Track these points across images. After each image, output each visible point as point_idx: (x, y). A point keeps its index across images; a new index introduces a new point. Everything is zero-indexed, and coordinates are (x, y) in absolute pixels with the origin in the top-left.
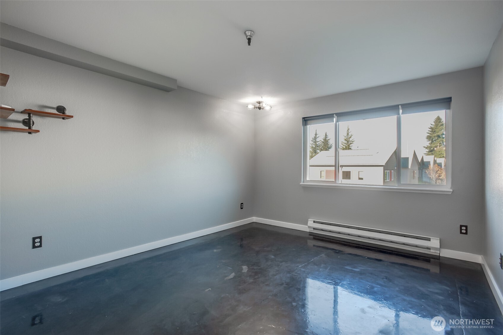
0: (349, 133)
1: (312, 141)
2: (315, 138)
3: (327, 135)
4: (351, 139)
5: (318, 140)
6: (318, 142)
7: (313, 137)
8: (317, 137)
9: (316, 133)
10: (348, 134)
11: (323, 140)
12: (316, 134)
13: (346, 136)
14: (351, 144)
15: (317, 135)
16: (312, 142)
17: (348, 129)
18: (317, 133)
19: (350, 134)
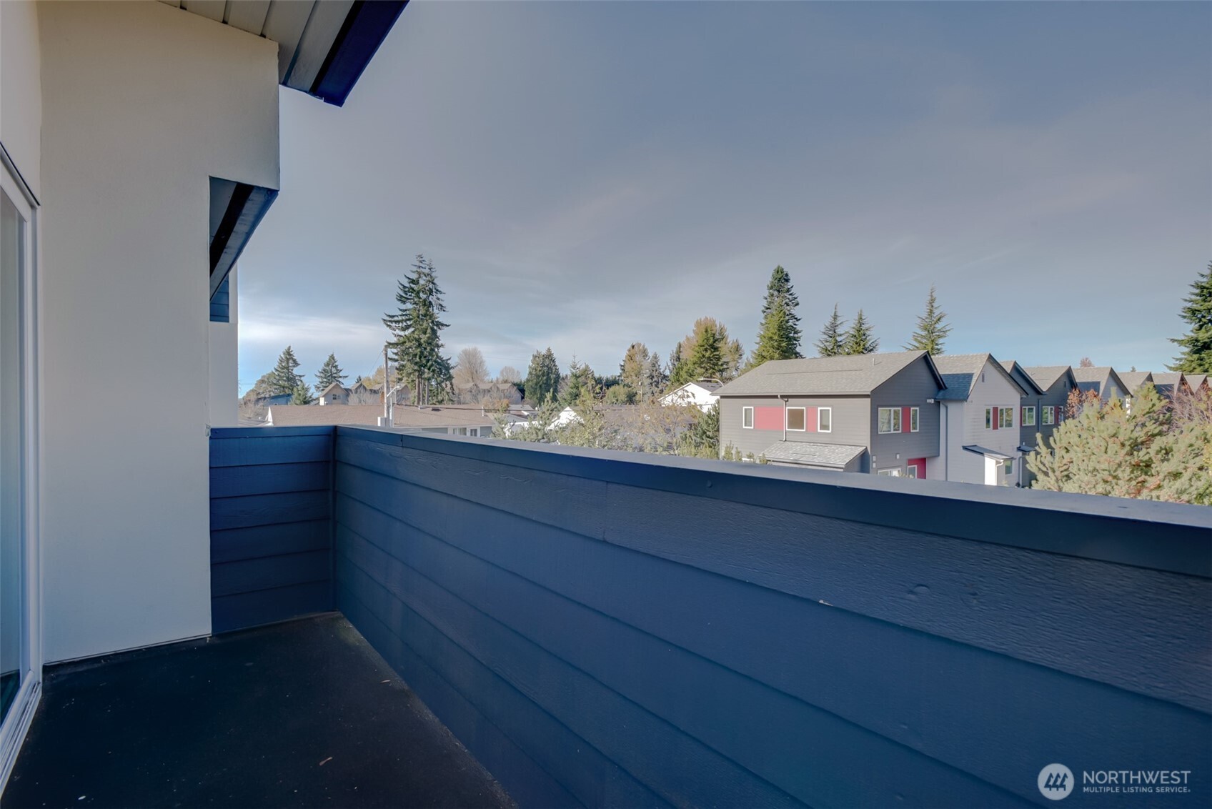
0: (935, 311)
1: (825, 333)
2: (834, 327)
3: (863, 318)
4: (939, 326)
5: (839, 331)
6: (841, 335)
7: (828, 324)
8: (838, 323)
9: (835, 313)
10: (931, 311)
11: (852, 332)
12: (835, 317)
13: (927, 318)
14: (939, 337)
15: (839, 319)
16: (826, 337)
17: (932, 301)
18: (838, 314)
19: (937, 312)
